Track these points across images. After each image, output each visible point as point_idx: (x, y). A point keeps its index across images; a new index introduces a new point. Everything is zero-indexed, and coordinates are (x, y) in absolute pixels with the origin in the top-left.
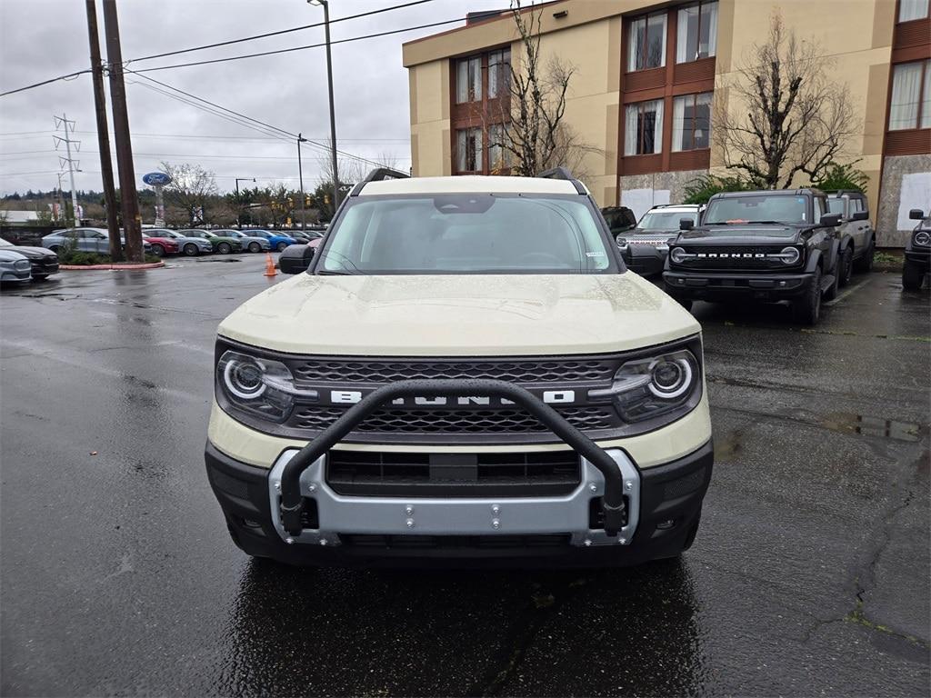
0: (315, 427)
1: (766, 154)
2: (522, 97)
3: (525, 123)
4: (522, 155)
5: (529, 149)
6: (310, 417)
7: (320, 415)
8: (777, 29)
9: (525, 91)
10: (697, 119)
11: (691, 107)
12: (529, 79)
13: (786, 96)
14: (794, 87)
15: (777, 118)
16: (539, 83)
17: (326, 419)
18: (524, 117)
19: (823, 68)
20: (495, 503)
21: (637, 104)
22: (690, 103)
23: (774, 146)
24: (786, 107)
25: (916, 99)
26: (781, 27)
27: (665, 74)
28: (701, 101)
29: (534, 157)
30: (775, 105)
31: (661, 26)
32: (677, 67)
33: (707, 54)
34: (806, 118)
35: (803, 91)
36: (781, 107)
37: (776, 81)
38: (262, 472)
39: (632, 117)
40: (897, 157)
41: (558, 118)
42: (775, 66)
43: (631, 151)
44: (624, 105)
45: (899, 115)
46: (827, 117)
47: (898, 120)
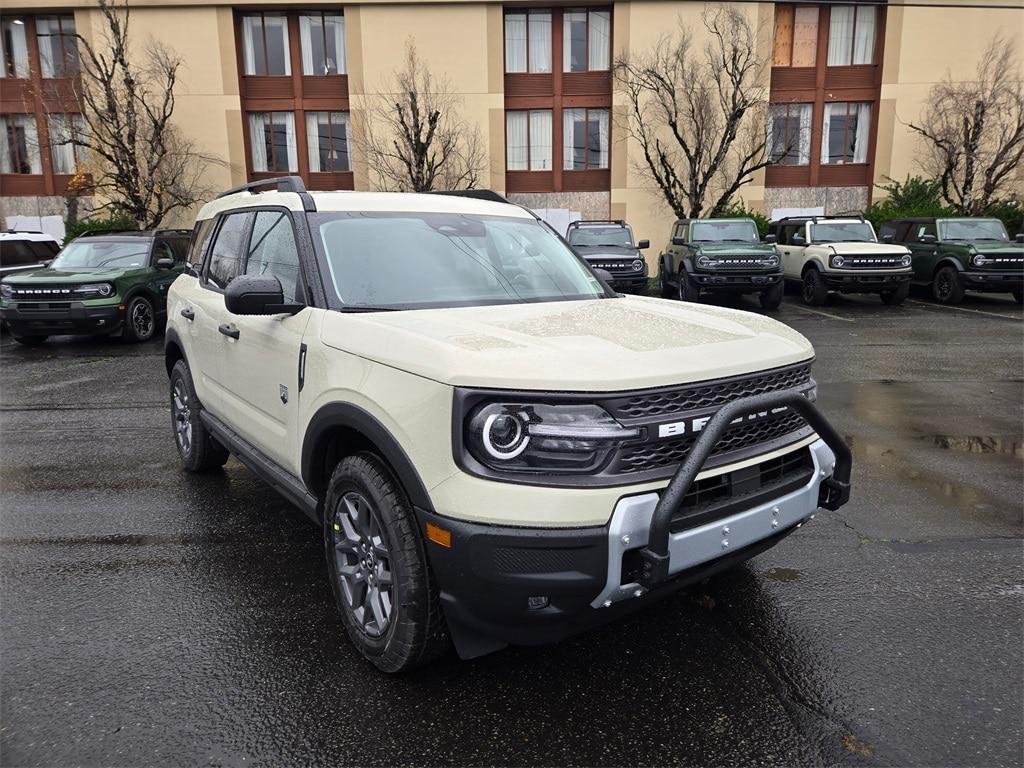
0: (639, 469)
1: (414, 184)
2: (107, 84)
3: (115, 117)
4: (114, 159)
5: (125, 150)
6: (634, 458)
7: (644, 454)
8: (412, 59)
9: (110, 77)
10: (333, 138)
11: (325, 126)
12: (115, 62)
13: (426, 128)
14: (433, 120)
15: (421, 149)
16: (131, 69)
17: (649, 457)
18: (112, 108)
19: (454, 105)
20: (774, 505)
21: (261, 113)
22: (324, 121)
23: (420, 175)
24: (428, 139)
25: (525, 144)
26: (416, 58)
27: (292, 84)
28: (337, 120)
29: (133, 162)
30: (417, 135)
31: (281, 28)
32: (304, 79)
33: (336, 70)
34: (446, 151)
35: (441, 124)
36: (423, 139)
37: (416, 112)
38: (599, 532)
39: (258, 127)
40: (516, 194)
41: (165, 118)
42: (413, 96)
43: (261, 166)
44: (247, 113)
45: (513, 158)
46: (465, 153)
47: (513, 162)
